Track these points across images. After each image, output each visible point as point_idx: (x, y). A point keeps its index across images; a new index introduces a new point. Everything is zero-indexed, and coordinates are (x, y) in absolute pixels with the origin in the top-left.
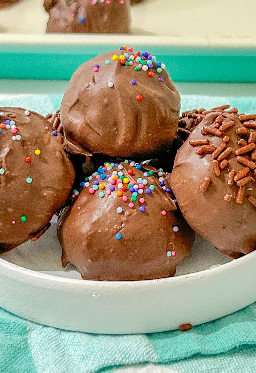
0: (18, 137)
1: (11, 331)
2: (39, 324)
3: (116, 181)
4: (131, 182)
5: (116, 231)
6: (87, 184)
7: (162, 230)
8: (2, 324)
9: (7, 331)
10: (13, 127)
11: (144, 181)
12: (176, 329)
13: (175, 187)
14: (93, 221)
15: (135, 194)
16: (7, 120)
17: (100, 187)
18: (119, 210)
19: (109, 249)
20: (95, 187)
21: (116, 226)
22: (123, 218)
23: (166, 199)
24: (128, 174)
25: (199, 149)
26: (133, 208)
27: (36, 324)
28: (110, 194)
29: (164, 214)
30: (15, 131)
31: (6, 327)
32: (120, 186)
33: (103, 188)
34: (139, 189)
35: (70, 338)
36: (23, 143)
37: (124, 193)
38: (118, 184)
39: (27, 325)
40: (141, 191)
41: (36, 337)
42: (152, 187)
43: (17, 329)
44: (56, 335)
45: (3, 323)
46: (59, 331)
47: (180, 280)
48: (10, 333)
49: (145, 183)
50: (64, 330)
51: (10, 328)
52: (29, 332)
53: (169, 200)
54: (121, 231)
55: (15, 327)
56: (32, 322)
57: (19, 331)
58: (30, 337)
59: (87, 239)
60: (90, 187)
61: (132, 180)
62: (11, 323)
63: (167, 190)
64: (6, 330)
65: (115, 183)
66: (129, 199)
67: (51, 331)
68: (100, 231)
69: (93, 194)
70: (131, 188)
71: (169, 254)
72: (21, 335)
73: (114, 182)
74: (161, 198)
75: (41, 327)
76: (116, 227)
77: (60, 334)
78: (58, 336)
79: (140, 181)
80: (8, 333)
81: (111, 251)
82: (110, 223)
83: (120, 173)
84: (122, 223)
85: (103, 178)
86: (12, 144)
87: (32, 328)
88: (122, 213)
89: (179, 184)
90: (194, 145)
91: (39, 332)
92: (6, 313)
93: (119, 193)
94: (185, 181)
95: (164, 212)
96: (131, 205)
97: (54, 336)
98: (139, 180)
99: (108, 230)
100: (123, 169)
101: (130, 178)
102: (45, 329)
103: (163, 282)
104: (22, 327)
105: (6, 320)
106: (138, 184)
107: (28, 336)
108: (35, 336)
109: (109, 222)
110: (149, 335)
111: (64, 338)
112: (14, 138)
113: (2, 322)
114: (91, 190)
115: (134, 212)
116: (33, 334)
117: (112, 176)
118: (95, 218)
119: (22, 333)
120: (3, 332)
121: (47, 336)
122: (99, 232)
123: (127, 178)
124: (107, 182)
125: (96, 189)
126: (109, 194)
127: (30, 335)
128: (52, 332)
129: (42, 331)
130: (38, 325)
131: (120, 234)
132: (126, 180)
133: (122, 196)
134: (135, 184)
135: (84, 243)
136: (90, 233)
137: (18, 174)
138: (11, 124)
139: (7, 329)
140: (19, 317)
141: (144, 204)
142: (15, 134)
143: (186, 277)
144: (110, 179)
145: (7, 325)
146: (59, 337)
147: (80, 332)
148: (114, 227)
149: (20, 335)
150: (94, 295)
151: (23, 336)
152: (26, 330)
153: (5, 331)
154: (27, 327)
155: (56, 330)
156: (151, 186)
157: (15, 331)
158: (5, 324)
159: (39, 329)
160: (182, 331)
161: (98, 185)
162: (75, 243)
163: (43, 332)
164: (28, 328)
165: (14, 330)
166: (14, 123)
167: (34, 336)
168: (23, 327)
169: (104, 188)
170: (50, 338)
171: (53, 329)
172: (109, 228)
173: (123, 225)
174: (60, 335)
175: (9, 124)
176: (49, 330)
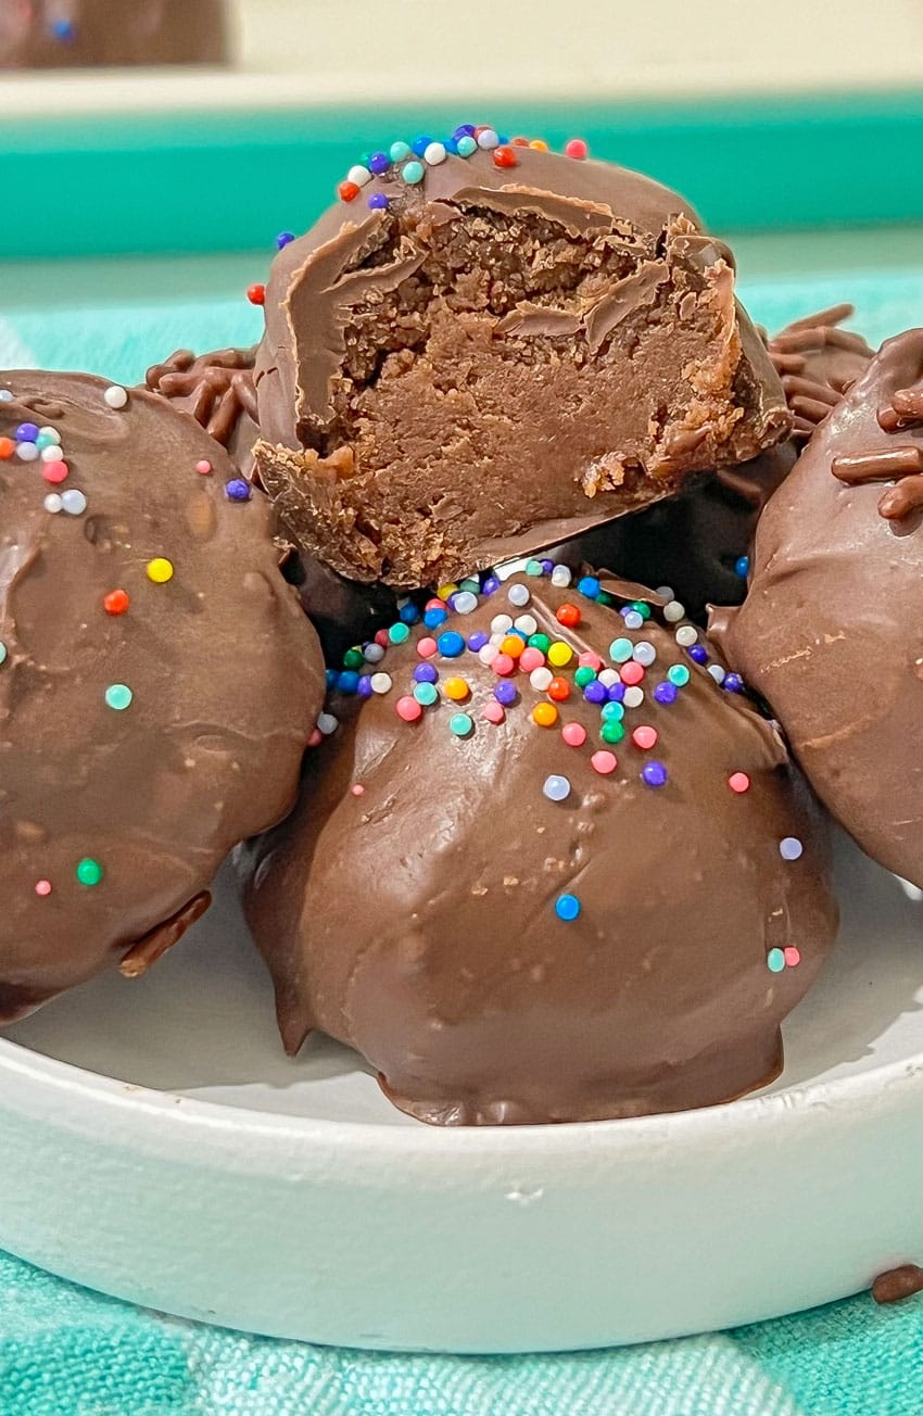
0: (73, 501)
1: (122, 1389)
2: (231, 1332)
3: (516, 661)
4: (584, 658)
5: (553, 883)
6: (380, 682)
7: (743, 860)
8: (75, 1356)
9: (103, 1392)
10: (52, 453)
11: (641, 648)
12: (851, 1293)
13: (775, 667)
14: (442, 846)
15: (611, 711)
16: (21, 422)
17: (443, 690)
18: (556, 787)
19: (526, 967)
20: (423, 693)
21: (549, 860)
22: (576, 823)
23: (744, 723)
24: (562, 622)
25: (893, 493)
26: (614, 775)
27: (217, 1336)
28: (502, 720)
29: (744, 789)
30: (58, 469)
31: (95, 1373)
32: (541, 679)
33: (461, 694)
34: (625, 684)
35: (397, 1393)
36: (94, 524)
37: (564, 708)
38: (529, 673)
39: (184, 1345)
40: (634, 697)
41: (239, 1403)
42: (678, 674)
43: (146, 1374)
44: (325, 1377)
45: (77, 1351)
46: (333, 1358)
47: (886, 1086)
48: (120, 1396)
49: (649, 659)
50: (355, 1353)
51: (115, 1369)
52: (199, 1377)
53: (756, 725)
54: (576, 880)
55: (134, 1366)
56: (198, 1325)
57: (160, 1380)
58: (211, 1405)
59: (419, 929)
60: (396, 691)
61: (585, 651)
62: (112, 1348)
63: (730, 680)
64: (100, 1383)
65: (516, 669)
66: (591, 736)
67: (299, 1363)
68: (479, 891)
69: (418, 721)
70: (590, 688)
71: (776, 960)
72: (171, 1399)
73: (510, 665)
74: (722, 718)
75: (244, 1344)
76: (552, 865)
77: (341, 1370)
78: (337, 1383)
79: (623, 651)
80: (110, 1397)
81: (537, 973)
82: (522, 851)
83: (526, 623)
84: (573, 847)
85: (451, 651)
86: (46, 528)
87: (208, 1358)
88: (571, 802)
89: (800, 654)
90: (854, 479)
91: (246, 1377)
92: (64, 1294)
93: (545, 712)
94: (829, 639)
95: (739, 782)
96: (603, 760)
97: (319, 1384)
98: (619, 648)
99: (515, 881)
100: (530, 603)
101: (577, 645)
102: (268, 1356)
103: (815, 1105)
104: (166, 1358)
105: (87, 1335)
106: (618, 667)
107: (199, 1400)
108: (233, 1399)
109: (515, 845)
110: (737, 1334)
111: (367, 1392)
112: (53, 502)
113: (72, 1348)
114: (406, 707)
115: (623, 790)
116: (218, 1386)
117: (495, 638)
118: (446, 834)
119: (173, 1393)
120: (86, 1396)
121: (294, 1395)
122: (475, 893)
123: (562, 641)
124: (477, 664)
125: (427, 702)
126: (497, 719)
127: (209, 1394)
128: (306, 1366)
129: (259, 1369)
130: (230, 1340)
131: (571, 893)
132: (560, 653)
133: (557, 725)
134: (602, 668)
135: (411, 949)
136: (432, 902)
137: (66, 668)
138: (41, 440)
139: (103, 1378)
140: (128, 1305)
141: (657, 751)
142: (58, 486)
143: (909, 1068)
144: (487, 654)
145: (96, 1361)
146: (342, 1390)
147: (433, 1355)
148: (540, 868)
149: (165, 1400)
150: (514, 1196)
151: (180, 1406)
152: (185, 1374)
153: (96, 1389)
154: (185, 1358)
155: (317, 1357)
156: (675, 670)
157: (140, 1385)
158: (89, 1357)
159: (238, 1354)
160: (882, 1301)
161: (434, 682)
162: (362, 951)
163: (265, 1371)
164: (191, 1363)
165: (134, 1383)
166: (56, 437)
167: (226, 1400)
168: (172, 1361)
169: (465, 693)
170: (309, 1401)
171: (304, 1351)
172: (521, 875)
173: (579, 853)
174: (339, 1375)
175: (32, 442)
176: (286, 1359)
